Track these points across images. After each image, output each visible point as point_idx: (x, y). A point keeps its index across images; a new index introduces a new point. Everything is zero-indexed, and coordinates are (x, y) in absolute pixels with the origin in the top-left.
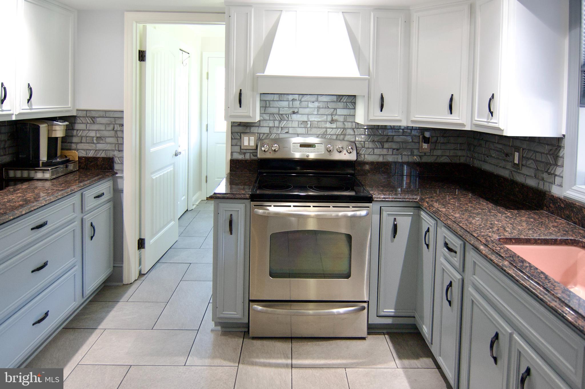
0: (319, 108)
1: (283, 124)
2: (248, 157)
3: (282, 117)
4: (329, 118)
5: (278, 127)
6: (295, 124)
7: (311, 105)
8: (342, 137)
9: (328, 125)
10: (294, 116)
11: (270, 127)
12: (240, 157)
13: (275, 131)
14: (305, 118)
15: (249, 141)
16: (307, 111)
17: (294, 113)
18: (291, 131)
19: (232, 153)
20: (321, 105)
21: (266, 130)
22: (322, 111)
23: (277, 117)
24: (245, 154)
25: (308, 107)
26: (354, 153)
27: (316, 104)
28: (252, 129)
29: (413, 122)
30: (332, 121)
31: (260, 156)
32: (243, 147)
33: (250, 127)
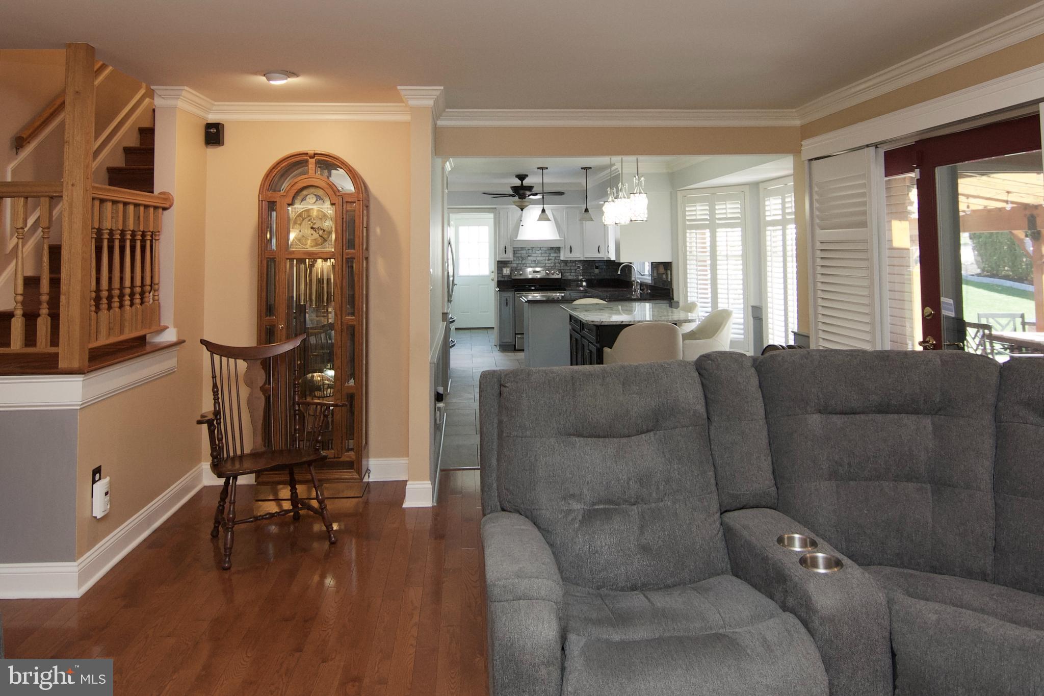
0: (541, 253)
1: (524, 262)
2: (506, 279)
3: (523, 259)
4: (547, 258)
5: (521, 264)
6: (530, 262)
7: (537, 252)
8: (554, 267)
9: (547, 262)
10: (529, 258)
11: (517, 264)
12: (503, 279)
13: (519, 265)
14: (535, 259)
15: (506, 271)
16: (535, 255)
17: (529, 256)
18: (528, 265)
19: (498, 277)
20: (543, 252)
21: (515, 265)
22: (543, 255)
23: (520, 259)
24: (504, 278)
25: (536, 253)
26: (560, 274)
27: (540, 251)
28: (508, 265)
29: (586, 258)
30: (549, 260)
31: (513, 278)
32: (504, 274)
33: (507, 264)
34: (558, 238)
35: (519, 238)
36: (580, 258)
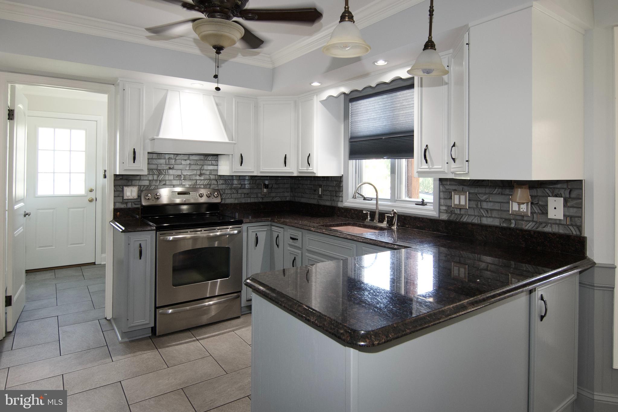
0: (190, 164)
1: (161, 177)
2: (129, 206)
3: (160, 172)
4: (198, 173)
5: (157, 180)
6: (171, 178)
7: (183, 162)
8: (208, 186)
9: (198, 178)
10: (171, 172)
11: (150, 180)
12: (123, 206)
13: (154, 183)
14: (179, 173)
15: (131, 193)
16: (180, 167)
17: (170, 168)
18: (168, 183)
19: (115, 203)
20: (192, 162)
21: (147, 183)
22: (193, 167)
23: (156, 172)
24: (126, 203)
25: (181, 164)
26: (219, 197)
27: (188, 162)
28: (134, 182)
29: (261, 172)
30: (201, 175)
31: (144, 203)
32: (125, 198)
33: (132, 180)
34: (226, 140)
35: (161, 136)
36: (253, 172)
